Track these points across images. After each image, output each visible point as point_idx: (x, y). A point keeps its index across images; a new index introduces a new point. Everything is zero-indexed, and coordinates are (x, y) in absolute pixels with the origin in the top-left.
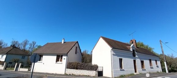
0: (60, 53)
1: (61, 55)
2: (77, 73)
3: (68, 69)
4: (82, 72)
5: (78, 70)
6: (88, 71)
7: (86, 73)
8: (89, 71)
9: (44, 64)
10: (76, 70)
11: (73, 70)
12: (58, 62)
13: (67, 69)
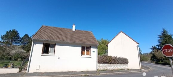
0: (87, 43)
1: (86, 46)
2: (111, 67)
3: (100, 64)
4: (116, 66)
5: (111, 65)
6: (121, 65)
7: (120, 67)
8: (123, 65)
9: (59, 58)
10: (110, 65)
11: (106, 64)
12: (83, 56)
13: (98, 64)
